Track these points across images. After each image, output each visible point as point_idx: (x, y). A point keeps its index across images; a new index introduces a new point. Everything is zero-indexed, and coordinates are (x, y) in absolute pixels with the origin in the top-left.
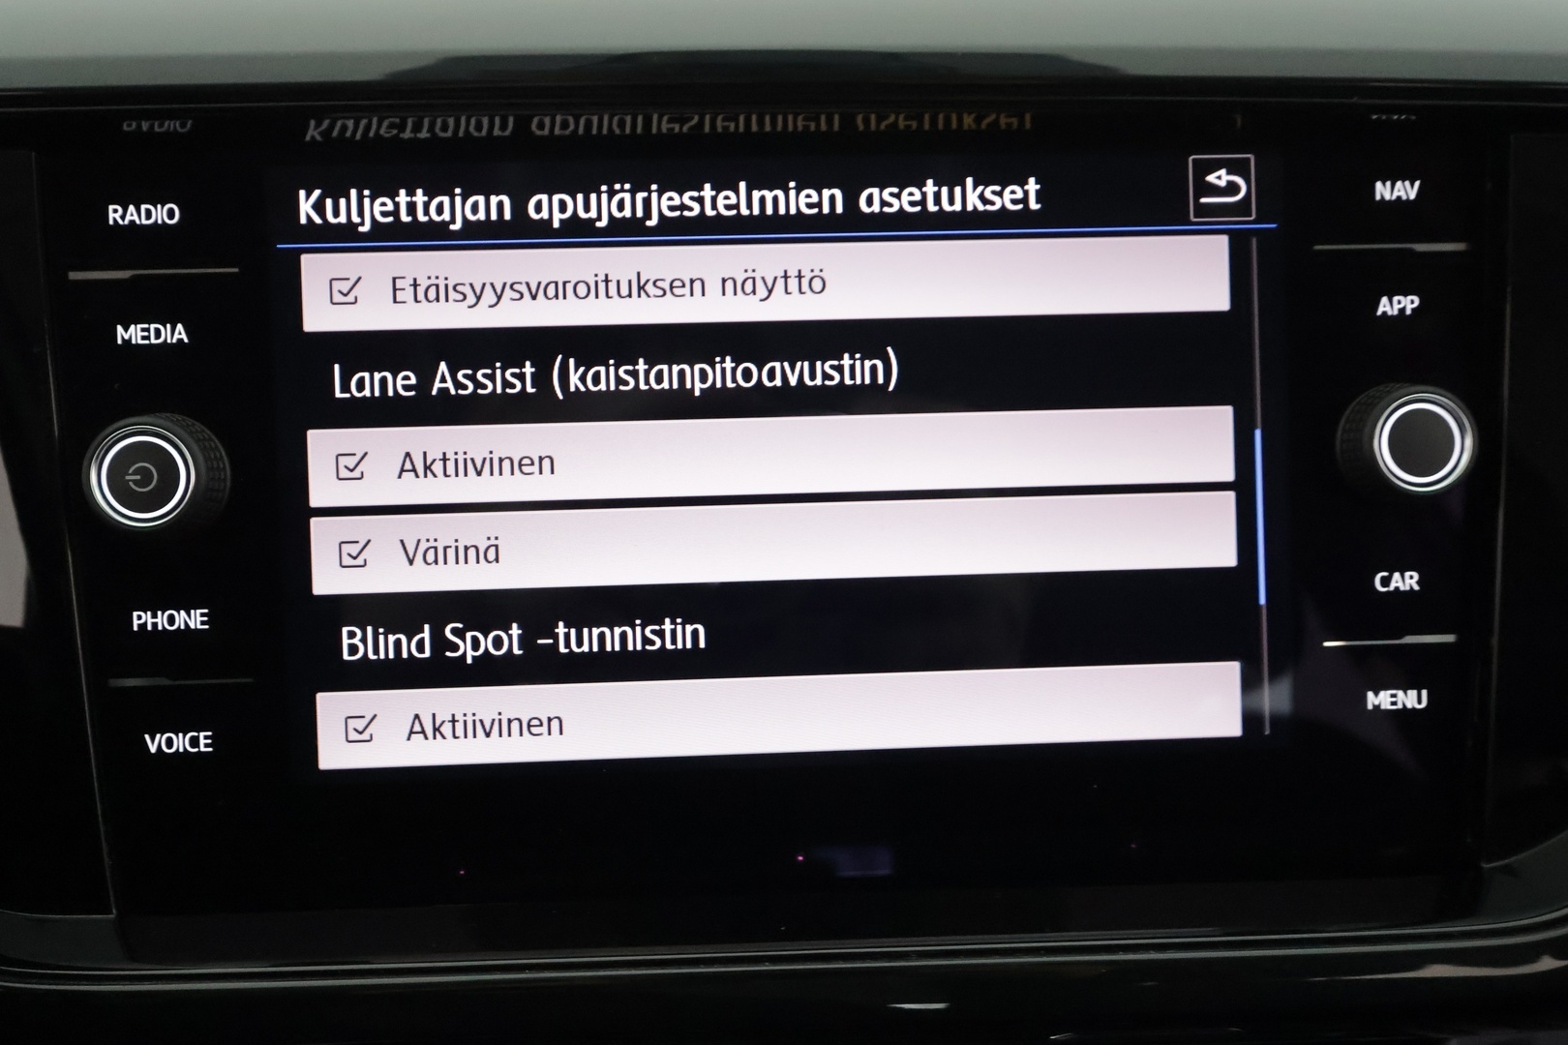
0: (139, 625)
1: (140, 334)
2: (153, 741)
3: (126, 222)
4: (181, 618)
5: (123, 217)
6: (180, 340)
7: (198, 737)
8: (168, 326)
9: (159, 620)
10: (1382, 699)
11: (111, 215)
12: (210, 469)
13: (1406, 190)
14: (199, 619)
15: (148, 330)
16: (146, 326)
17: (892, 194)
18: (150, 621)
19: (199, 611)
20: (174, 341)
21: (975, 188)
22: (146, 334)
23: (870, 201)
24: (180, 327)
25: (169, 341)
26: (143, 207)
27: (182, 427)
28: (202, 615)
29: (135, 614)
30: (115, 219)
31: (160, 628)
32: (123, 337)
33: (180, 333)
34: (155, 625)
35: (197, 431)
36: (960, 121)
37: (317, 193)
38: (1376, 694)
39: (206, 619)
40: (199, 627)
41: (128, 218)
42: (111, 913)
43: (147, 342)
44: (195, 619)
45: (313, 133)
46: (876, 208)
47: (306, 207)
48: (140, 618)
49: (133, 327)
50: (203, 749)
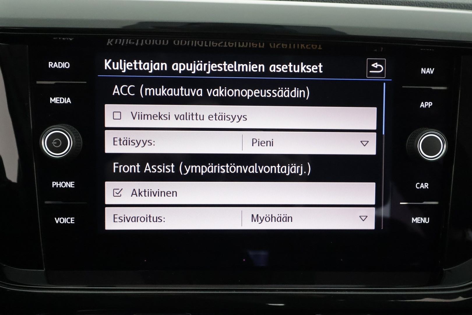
0: (54, 186)
1: (57, 100)
2: (57, 220)
3: (54, 67)
4: (66, 184)
5: (53, 66)
6: (69, 103)
7: (70, 219)
8: (65, 98)
9: (60, 184)
10: (416, 220)
11: (50, 65)
12: (76, 141)
13: (430, 71)
14: (72, 184)
15: (59, 99)
16: (59, 98)
17: (279, 67)
18: (57, 185)
19: (72, 182)
20: (67, 103)
21: (303, 66)
22: (59, 100)
23: (272, 68)
24: (69, 98)
25: (65, 103)
26: (59, 63)
27: (69, 129)
28: (73, 183)
29: (53, 182)
30: (50, 66)
31: (60, 187)
32: (52, 101)
33: (69, 100)
34: (59, 186)
35: (73, 130)
36: (300, 46)
37: (110, 60)
38: (415, 219)
39: (74, 184)
40: (72, 187)
41: (54, 66)
42: (43, 269)
43: (59, 103)
44: (71, 185)
45: (109, 42)
46: (274, 70)
47: (107, 64)
48: (54, 184)
49: (55, 98)
50: (72, 223)
